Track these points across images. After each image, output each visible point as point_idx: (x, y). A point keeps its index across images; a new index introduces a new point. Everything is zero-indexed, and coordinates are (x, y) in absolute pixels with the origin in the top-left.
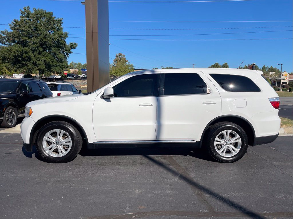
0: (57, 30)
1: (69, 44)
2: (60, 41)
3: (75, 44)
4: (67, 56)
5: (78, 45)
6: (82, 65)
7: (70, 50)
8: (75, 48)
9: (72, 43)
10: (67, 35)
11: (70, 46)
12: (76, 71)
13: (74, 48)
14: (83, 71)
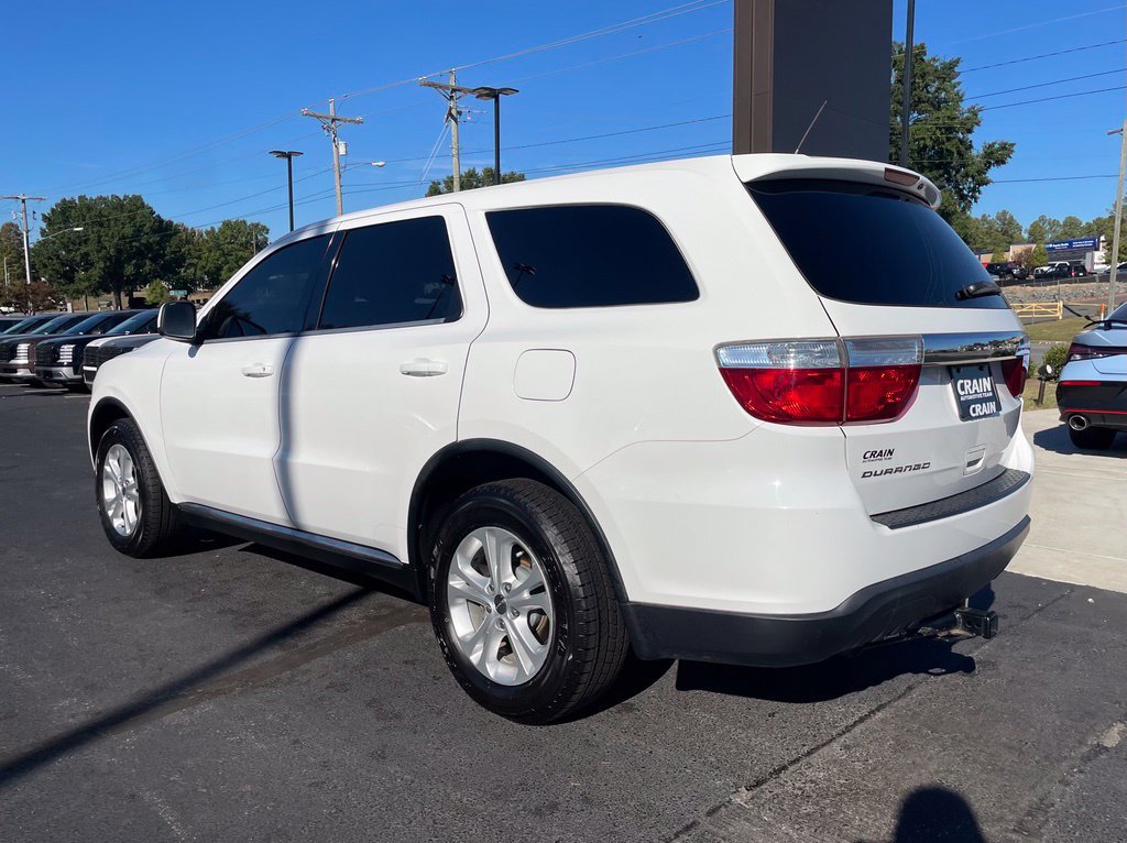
0: (937, 105)
1: (981, 152)
2: (943, 143)
3: (1004, 147)
4: (972, 197)
5: (1015, 148)
6: (1084, 224)
7: (981, 172)
8: (1003, 162)
9: (991, 146)
10: (976, 115)
11: (984, 157)
12: (1028, 251)
13: (1001, 162)
14: (1063, 250)
